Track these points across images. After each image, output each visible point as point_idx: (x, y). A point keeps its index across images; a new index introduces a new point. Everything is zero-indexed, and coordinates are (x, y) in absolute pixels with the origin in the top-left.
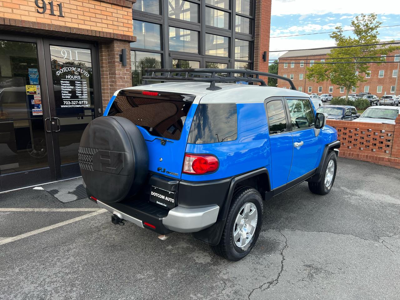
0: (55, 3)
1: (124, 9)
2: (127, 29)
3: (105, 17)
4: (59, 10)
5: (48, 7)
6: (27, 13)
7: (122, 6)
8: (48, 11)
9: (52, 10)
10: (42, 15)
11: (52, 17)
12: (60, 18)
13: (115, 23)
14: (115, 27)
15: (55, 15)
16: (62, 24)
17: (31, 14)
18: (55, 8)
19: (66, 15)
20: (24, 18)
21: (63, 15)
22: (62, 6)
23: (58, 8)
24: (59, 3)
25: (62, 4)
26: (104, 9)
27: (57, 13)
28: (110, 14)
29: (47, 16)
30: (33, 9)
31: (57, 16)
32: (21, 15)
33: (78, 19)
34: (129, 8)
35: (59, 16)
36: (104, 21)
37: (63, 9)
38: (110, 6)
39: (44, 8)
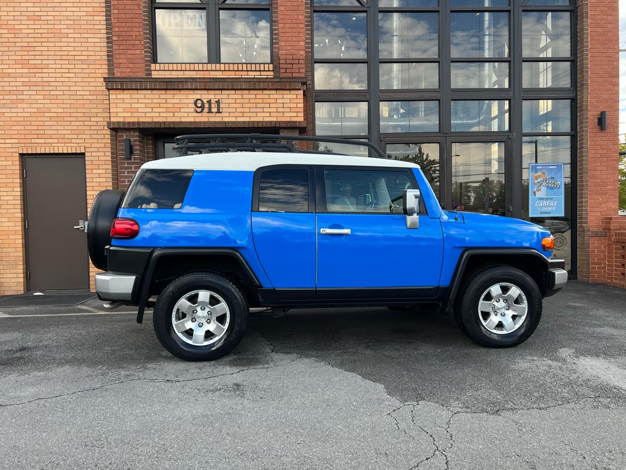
0: (213, 101)
1: (292, 92)
2: (295, 114)
3: (268, 105)
4: (216, 106)
5: (207, 105)
6: (186, 115)
7: (290, 90)
8: (206, 110)
9: (210, 108)
10: (200, 114)
11: (210, 114)
12: (218, 115)
13: (279, 110)
14: (281, 114)
15: (213, 112)
16: (219, 119)
17: (190, 114)
18: (213, 105)
19: (224, 110)
20: (183, 120)
21: (221, 111)
22: (220, 102)
23: (216, 104)
24: (216, 100)
25: (220, 100)
26: (267, 96)
27: (214, 110)
28: (274, 101)
29: (204, 114)
30: (192, 110)
31: (214, 113)
32: (181, 117)
33: (236, 112)
34: (299, 89)
35: (216, 112)
36: (265, 110)
37: (221, 105)
38: (274, 92)
39: (203, 107)
